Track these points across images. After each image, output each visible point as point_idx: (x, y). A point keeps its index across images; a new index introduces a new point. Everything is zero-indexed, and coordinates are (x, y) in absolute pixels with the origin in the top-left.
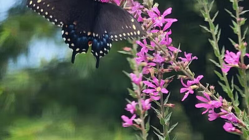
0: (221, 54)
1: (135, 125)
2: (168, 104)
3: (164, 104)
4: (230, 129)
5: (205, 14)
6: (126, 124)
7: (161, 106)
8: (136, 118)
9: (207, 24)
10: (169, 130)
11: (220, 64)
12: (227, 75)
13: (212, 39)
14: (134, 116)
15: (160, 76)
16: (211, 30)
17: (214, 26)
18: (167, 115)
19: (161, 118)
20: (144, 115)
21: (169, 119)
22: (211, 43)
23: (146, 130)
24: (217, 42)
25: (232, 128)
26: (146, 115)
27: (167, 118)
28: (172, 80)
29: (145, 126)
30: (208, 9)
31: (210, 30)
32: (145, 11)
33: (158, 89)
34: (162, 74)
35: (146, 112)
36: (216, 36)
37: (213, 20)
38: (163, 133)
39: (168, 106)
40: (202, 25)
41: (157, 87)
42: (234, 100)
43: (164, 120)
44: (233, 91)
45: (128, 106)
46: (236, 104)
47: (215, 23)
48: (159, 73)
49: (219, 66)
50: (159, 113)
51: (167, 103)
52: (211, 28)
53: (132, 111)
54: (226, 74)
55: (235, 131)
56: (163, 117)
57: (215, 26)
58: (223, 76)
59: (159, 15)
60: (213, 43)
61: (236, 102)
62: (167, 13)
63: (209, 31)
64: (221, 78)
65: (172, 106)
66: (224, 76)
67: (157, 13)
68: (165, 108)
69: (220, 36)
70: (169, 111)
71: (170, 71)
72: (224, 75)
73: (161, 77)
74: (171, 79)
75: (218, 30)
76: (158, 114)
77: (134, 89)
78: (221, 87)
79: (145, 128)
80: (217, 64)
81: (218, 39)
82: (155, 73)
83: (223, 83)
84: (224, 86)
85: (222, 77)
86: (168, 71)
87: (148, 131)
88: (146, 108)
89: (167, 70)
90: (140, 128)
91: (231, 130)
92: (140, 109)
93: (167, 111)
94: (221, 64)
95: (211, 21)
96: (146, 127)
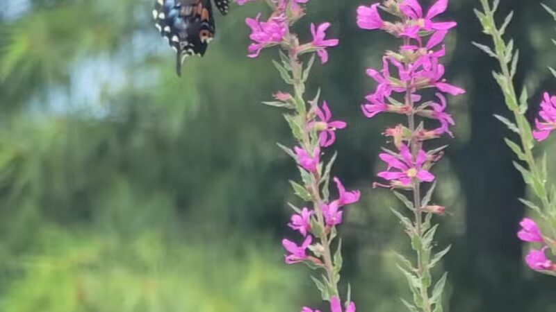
0: (519, 103)
1: (310, 258)
2: (430, 207)
3: (421, 206)
4: (539, 264)
5: (486, 20)
6: (292, 257)
7: (414, 210)
8: (312, 243)
9: (488, 40)
10: (430, 263)
11: (517, 126)
12: (532, 150)
13: (499, 70)
14: (309, 239)
15: (415, 146)
16: (498, 52)
17: (503, 44)
18: (428, 230)
19: (415, 236)
20: (328, 236)
21: (431, 240)
22: (498, 81)
23: (335, 267)
24: (511, 78)
25: (544, 262)
26: (333, 236)
27: (427, 237)
28: (440, 157)
29: (332, 259)
30: (491, 9)
31: (494, 52)
32: (390, 7)
33: (412, 172)
34: (420, 141)
35: (333, 229)
36: (509, 65)
37: (502, 31)
38: (416, 267)
39: (429, 210)
40: (477, 42)
41: (409, 167)
42: (547, 202)
43: (420, 241)
44: (546, 183)
45: (295, 218)
46: (552, 210)
47: (505, 38)
48: (413, 140)
49: (516, 130)
50: (410, 225)
51: (430, 203)
52: (497, 48)
53: (302, 230)
54: (531, 146)
55: (550, 268)
56: (420, 233)
57: (506, 44)
58: (523, 151)
59: (418, 14)
60: (502, 81)
61: (552, 207)
62: (436, 11)
63: (493, 55)
64: (521, 156)
65: (439, 210)
66: (526, 152)
67: (415, 9)
68: (424, 215)
69: (518, 65)
70: (433, 223)
71: (437, 137)
72: (525, 148)
73: (418, 148)
74: (437, 154)
75: (513, 52)
76: (409, 227)
77: (304, 180)
78: (519, 173)
79: (333, 265)
80: (511, 126)
81: (513, 72)
82: (406, 139)
83: (525, 164)
84: (526, 171)
85: (523, 154)
86: (433, 137)
87: (339, 270)
88: (333, 221)
89: (430, 134)
90: (322, 265)
91: (542, 266)
92: (320, 223)
93: (427, 221)
94: (519, 125)
95: (497, 35)
96: (335, 263)
